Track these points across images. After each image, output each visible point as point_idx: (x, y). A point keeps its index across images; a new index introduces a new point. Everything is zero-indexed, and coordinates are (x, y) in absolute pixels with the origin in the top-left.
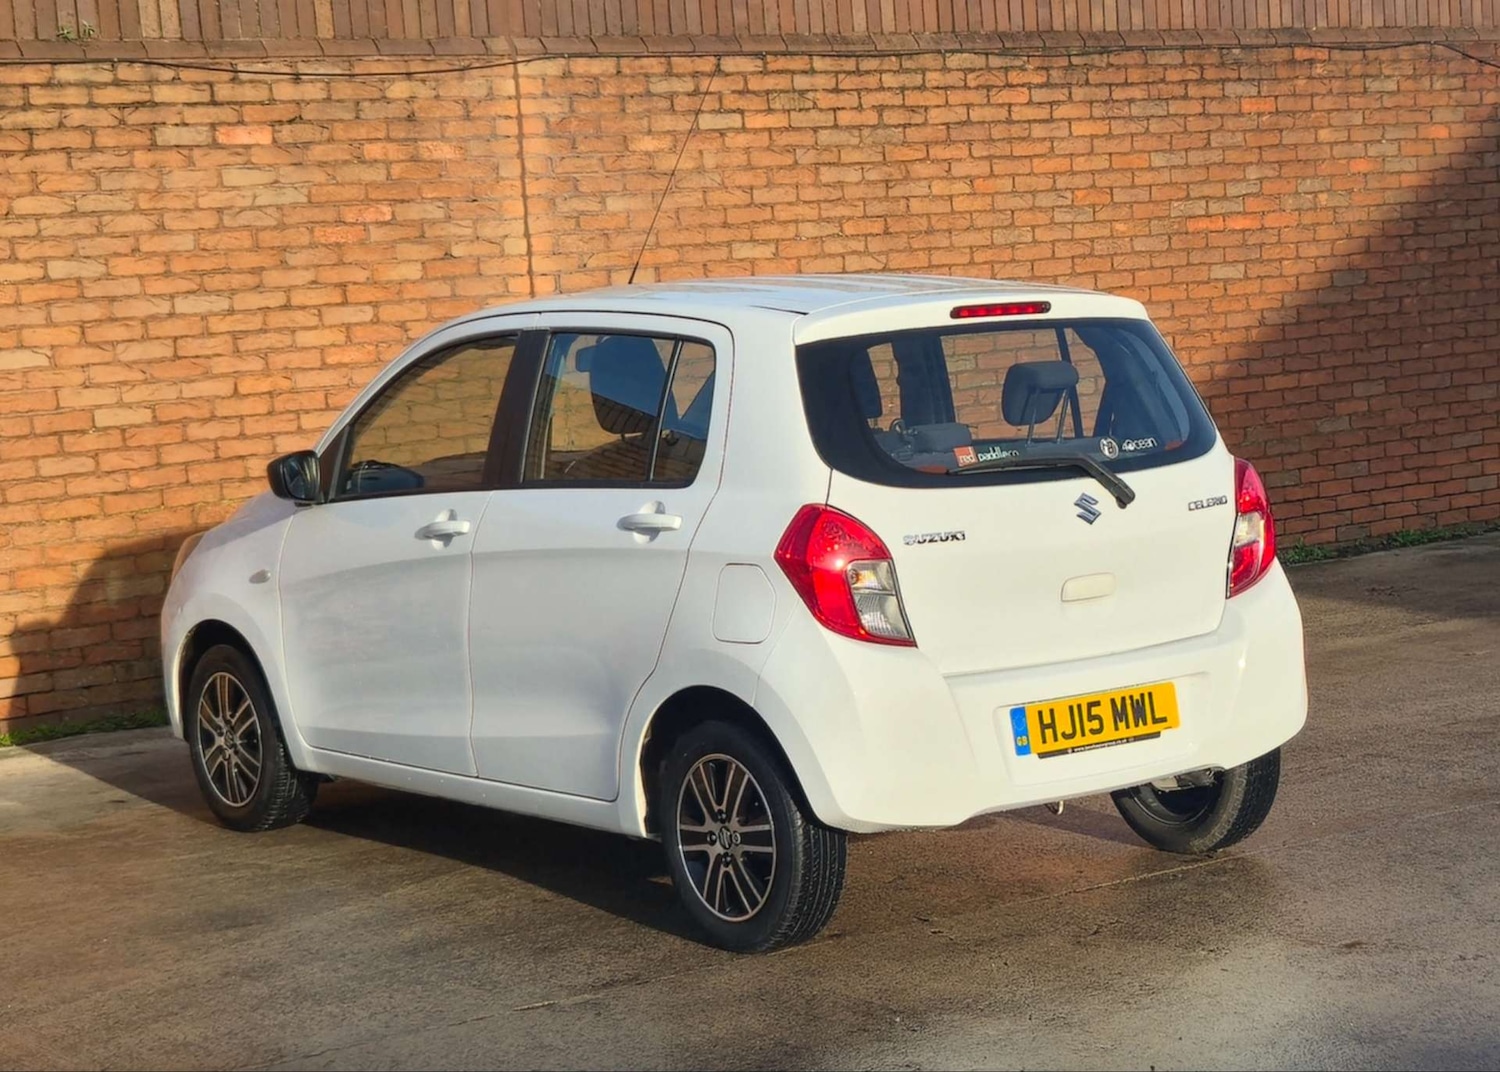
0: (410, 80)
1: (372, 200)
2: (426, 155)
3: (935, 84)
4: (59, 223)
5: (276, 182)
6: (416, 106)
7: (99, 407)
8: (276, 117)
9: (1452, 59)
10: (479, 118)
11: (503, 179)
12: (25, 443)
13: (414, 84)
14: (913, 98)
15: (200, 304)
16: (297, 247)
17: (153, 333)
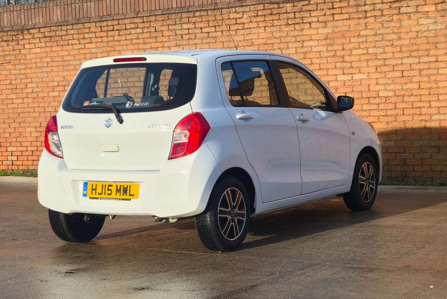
4: (372, 37)
5: (435, 22)
8: (437, 2)
15: (411, 61)
16: (441, 42)
17: (396, 69)
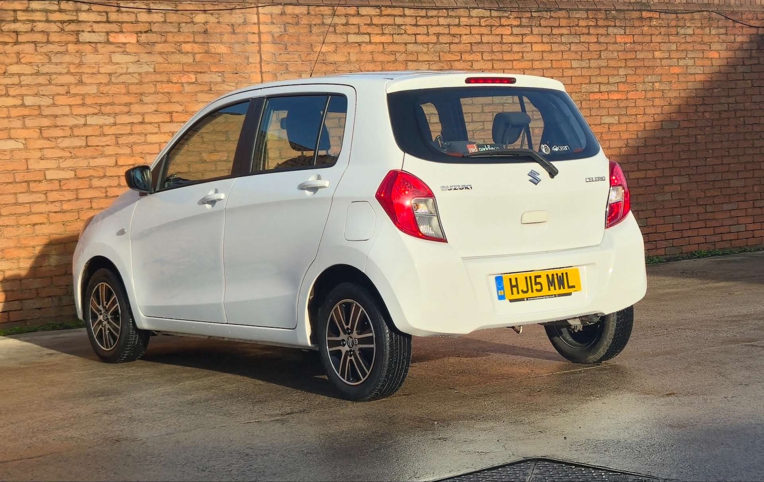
0: (205, 14)
1: (186, 72)
2: (213, 51)
3: (465, 23)
4: (30, 78)
5: (138, 61)
6: (208, 27)
7: (48, 169)
8: (139, 30)
9: (720, 19)
10: (239, 33)
11: (251, 63)
12: (10, 186)
13: (207, 15)
14: (454, 30)
15: (99, 120)
16: (148, 93)
17: (76, 134)
